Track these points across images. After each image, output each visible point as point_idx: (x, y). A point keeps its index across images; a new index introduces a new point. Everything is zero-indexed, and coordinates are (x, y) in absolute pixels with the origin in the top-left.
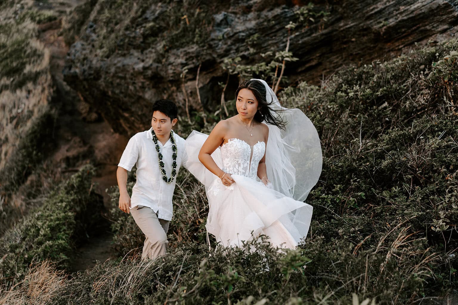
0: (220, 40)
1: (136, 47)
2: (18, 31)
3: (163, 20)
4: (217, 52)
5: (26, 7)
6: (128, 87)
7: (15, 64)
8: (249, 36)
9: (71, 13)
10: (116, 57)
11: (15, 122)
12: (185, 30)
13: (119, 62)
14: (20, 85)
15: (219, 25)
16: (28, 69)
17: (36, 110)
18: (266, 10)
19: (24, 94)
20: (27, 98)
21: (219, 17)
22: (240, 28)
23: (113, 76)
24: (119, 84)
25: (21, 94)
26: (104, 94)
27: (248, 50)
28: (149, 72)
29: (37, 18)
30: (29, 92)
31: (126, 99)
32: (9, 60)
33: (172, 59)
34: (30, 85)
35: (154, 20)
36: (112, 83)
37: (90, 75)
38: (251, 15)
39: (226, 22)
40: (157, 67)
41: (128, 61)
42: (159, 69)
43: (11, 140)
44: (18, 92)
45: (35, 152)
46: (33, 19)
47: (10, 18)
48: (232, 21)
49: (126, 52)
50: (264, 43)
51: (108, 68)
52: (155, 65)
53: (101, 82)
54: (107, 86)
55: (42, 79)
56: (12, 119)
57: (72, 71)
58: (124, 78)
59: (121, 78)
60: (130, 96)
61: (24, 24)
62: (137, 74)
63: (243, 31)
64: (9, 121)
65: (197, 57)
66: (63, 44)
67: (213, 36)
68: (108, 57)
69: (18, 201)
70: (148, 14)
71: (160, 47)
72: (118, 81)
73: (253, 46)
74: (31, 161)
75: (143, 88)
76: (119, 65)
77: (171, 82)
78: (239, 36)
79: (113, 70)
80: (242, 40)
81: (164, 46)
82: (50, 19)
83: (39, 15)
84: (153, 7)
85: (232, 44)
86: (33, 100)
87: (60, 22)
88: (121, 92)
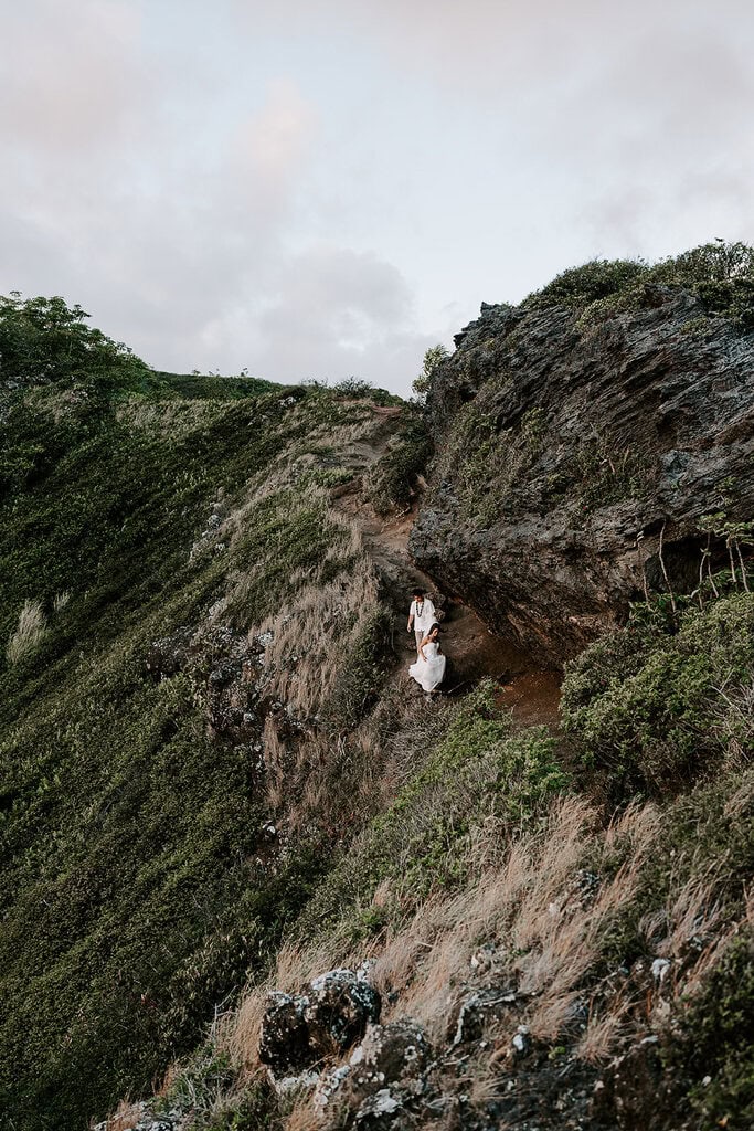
0: (674, 490)
1: (533, 511)
2: (302, 501)
3: (570, 468)
4: (672, 508)
5: (305, 466)
6: (527, 568)
7: (310, 548)
8: (717, 481)
9: (374, 468)
10: (502, 526)
11: (331, 630)
12: (610, 480)
13: (509, 532)
14: (329, 577)
15: (669, 469)
16: (330, 554)
17: (361, 611)
18: (738, 442)
19: (338, 589)
20: (343, 595)
21: (669, 458)
22: (702, 470)
23: (504, 553)
24: (511, 564)
25: (333, 589)
26: (487, 579)
27: (720, 500)
28: (563, 544)
29: (326, 481)
30: (344, 586)
31: (524, 585)
32: (299, 543)
33: (599, 523)
34: (343, 576)
35: (556, 470)
36: (499, 563)
37: (463, 554)
38: (714, 451)
39: (678, 465)
40: (575, 535)
41: (522, 530)
42: (578, 537)
43: (331, 655)
44: (328, 588)
45: (375, 671)
46: (319, 482)
47: (284, 484)
48: (687, 461)
49: (517, 518)
50: (742, 488)
51: (492, 542)
52: (571, 533)
53: (483, 564)
54: (492, 568)
55: (359, 566)
56: (327, 626)
57: (430, 550)
58: (522, 555)
59: (516, 555)
60: (531, 580)
61: (308, 491)
62: (539, 548)
63: (709, 475)
64: (323, 629)
65: (640, 516)
66: (373, 514)
67: (663, 484)
68: (488, 527)
69: (366, 740)
70: (545, 462)
71: (573, 506)
72: (510, 559)
73: (728, 494)
74: (372, 683)
75: (551, 567)
76: (510, 537)
77: (601, 555)
78: (704, 481)
79: (501, 545)
80: (710, 488)
81: (582, 505)
82: (343, 480)
83: (326, 477)
84: (550, 451)
85: (694, 494)
86: (353, 599)
87: (361, 484)
88: (516, 575)
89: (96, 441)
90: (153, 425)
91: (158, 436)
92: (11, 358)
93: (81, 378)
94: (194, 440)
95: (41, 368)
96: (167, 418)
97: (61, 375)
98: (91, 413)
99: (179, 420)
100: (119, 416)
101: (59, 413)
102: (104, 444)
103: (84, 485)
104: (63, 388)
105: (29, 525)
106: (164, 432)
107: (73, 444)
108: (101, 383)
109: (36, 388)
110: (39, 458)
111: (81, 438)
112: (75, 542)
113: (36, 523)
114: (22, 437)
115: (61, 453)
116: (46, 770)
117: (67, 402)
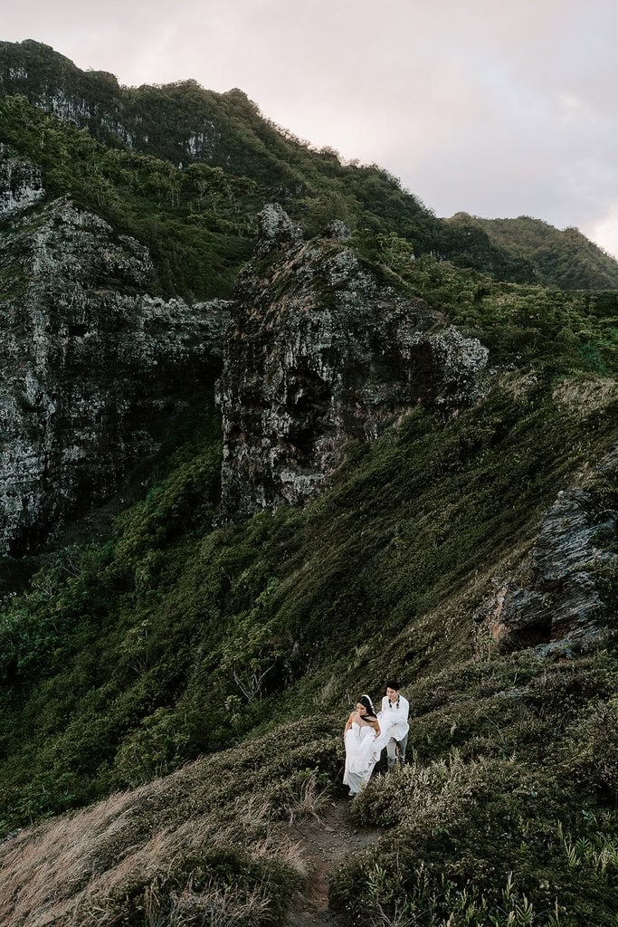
89: (536, 414)
90: (576, 402)
91: (576, 410)
92: (495, 353)
93: (536, 365)
94: (594, 416)
95: (512, 359)
96: (584, 397)
97: (524, 364)
98: (537, 392)
99: (591, 398)
100: (555, 394)
101: (517, 392)
102: (540, 416)
103: (522, 446)
104: (524, 373)
105: (484, 475)
106: (580, 407)
107: (521, 416)
108: (548, 369)
109: (508, 373)
110: (498, 427)
111: (528, 410)
112: (505, 490)
113: (488, 474)
114: (494, 410)
115: (514, 422)
116: (432, 643)
117: (523, 385)
